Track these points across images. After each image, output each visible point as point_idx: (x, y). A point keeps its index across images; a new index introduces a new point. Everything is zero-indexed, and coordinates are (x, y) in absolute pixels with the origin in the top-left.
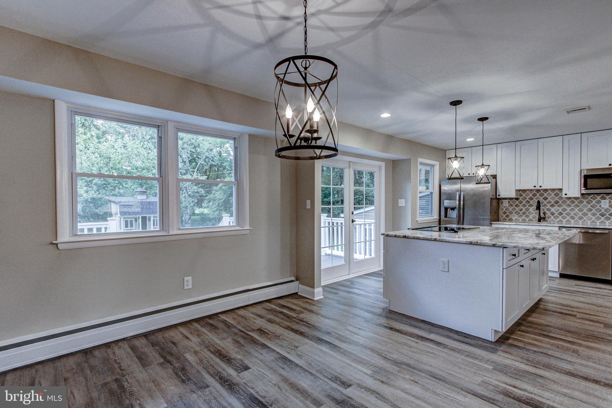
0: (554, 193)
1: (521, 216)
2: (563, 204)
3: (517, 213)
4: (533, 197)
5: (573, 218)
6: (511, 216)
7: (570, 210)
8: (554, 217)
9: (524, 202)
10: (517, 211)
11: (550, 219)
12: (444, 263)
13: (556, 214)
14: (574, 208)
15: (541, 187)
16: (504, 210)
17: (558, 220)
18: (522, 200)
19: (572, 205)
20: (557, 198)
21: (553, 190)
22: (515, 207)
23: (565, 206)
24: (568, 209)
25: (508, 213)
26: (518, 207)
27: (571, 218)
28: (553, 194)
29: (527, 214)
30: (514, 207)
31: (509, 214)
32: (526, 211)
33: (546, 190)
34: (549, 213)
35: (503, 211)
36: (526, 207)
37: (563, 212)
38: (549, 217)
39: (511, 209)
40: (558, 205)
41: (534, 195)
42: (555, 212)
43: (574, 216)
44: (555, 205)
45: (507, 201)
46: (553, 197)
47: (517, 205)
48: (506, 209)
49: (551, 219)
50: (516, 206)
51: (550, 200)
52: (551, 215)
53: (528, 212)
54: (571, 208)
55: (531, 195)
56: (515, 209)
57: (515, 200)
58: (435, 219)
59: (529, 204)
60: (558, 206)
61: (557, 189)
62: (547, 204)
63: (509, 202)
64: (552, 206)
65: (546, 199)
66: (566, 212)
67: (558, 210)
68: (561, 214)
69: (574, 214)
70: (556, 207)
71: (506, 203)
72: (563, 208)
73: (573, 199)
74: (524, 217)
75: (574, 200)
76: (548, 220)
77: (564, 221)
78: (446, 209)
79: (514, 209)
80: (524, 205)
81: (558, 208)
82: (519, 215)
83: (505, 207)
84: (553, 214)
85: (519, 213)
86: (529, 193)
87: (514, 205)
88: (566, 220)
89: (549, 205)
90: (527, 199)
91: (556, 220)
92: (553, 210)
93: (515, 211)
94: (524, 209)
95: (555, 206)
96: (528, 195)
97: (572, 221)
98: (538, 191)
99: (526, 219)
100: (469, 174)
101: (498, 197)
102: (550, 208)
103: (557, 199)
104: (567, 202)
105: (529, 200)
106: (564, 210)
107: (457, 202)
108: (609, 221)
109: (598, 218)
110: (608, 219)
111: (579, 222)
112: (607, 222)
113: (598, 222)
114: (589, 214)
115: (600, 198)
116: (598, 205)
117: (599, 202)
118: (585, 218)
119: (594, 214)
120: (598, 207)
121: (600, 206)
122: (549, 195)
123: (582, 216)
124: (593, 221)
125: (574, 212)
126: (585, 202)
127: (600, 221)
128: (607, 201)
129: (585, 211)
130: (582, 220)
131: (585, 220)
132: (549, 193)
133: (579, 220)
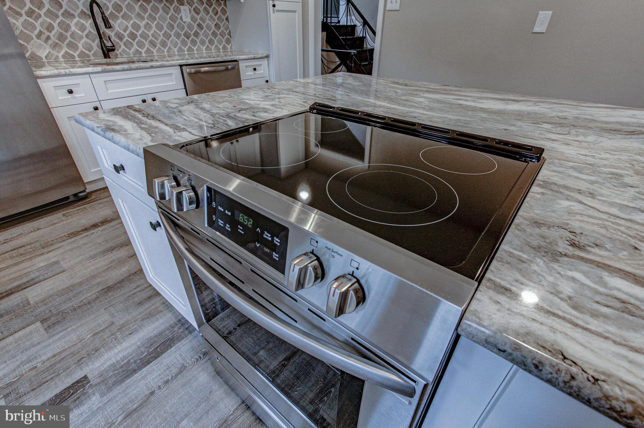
1: (56, 45)
2: (130, 14)
3: (43, 37)
5: (153, 44)
7: (145, 27)
8: (125, 45)
10: (41, 33)
11: (121, 52)
13: (127, 38)
14: (149, 22)
19: (146, 16)
23: (135, 18)
24: (142, 24)
27: (151, 45)
32: (63, 32)
36: (58, 20)
37: (135, 32)
40: (122, 14)
42: (122, 32)
43: (154, 40)
52: (117, 40)
60: (123, 17)
64: (113, 16)
66: (140, 32)
68: (133, 36)
69: (153, 35)
70: (121, 22)
72: (132, 21)
79: (29, 25)
81: (124, 22)
84: (121, 37)
85: (49, 38)
88: (145, 49)
92: (117, 26)
93: (36, 32)
94: (56, 26)
97: (155, 51)
99: (72, 55)
106: (136, 27)
108: (196, 47)
109: (184, 43)
110: (194, 42)
111: (164, 51)
112: (195, 49)
113: (186, 49)
114: (172, 34)
115: (177, 2)
116: (178, 17)
117: (178, 10)
118: (169, 43)
119: (178, 35)
120: (179, 20)
121: (181, 19)
123: (164, 39)
124: (180, 48)
125: (152, 32)
126: (161, 10)
127: (187, 47)
128: (187, 8)
129: (165, 27)
130: (167, 48)
131: (170, 48)
133: (162, 49)
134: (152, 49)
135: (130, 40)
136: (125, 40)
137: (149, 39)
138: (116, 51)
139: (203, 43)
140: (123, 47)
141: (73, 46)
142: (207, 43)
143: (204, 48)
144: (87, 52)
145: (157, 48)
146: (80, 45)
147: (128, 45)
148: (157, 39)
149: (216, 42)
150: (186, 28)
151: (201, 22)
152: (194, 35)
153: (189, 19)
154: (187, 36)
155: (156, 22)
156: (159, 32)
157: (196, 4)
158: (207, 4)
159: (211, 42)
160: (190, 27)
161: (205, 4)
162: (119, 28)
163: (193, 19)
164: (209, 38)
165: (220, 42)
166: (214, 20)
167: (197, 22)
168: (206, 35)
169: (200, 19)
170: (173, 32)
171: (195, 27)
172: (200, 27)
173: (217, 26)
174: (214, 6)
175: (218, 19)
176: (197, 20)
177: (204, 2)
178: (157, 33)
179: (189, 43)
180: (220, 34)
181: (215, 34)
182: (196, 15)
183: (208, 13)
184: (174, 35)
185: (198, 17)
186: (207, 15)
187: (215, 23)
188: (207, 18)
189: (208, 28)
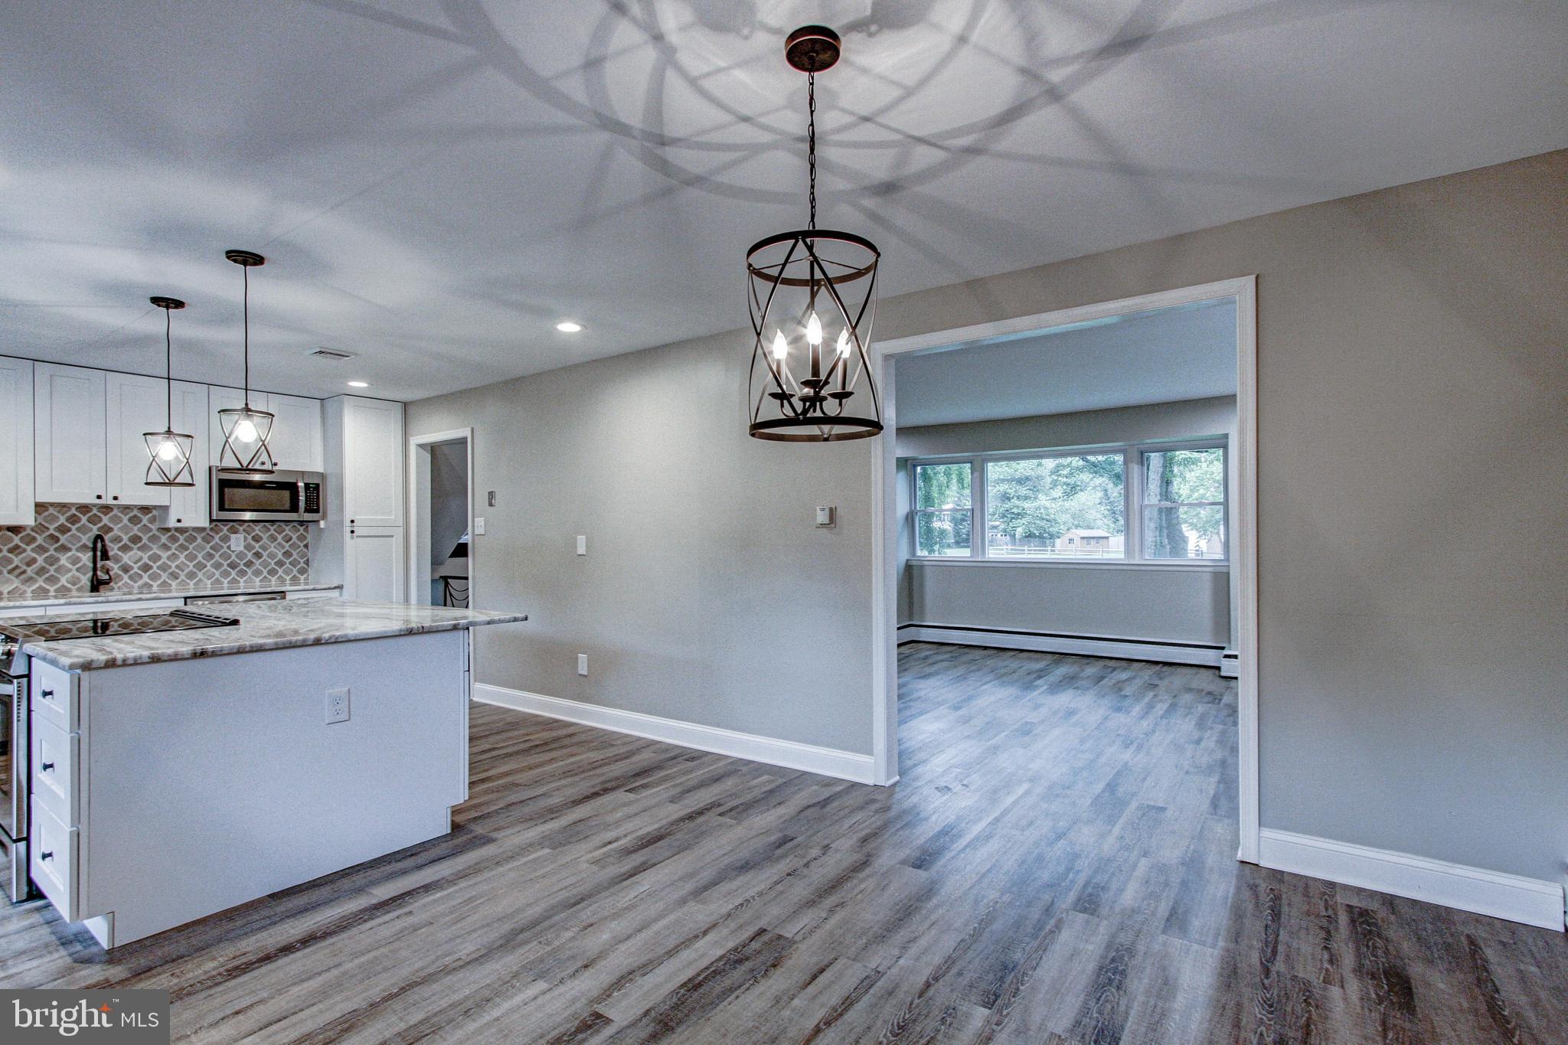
0: (128, 516)
1: (30, 579)
2: (151, 545)
3: (17, 571)
5: (175, 576)
7: (168, 558)
8: (131, 578)
9: (39, 540)
10: (16, 567)
11: (120, 584)
12: (336, 701)
13: (136, 570)
14: (177, 552)
15: (115, 498)
17: (140, 583)
18: (33, 534)
19: (174, 547)
20: (136, 528)
21: (126, 508)
23: (158, 548)
24: (164, 555)
26: (20, 553)
27: (171, 577)
28: (125, 520)
29: (52, 572)
32: (47, 566)
33: (107, 509)
34: (115, 567)
36: (46, 555)
37: (151, 564)
38: (118, 578)
40: (139, 545)
41: (73, 519)
42: (132, 564)
43: (177, 571)
44: (133, 545)
46: (126, 525)
49: (123, 582)
50: (10, 551)
51: (120, 534)
52: (120, 573)
53: (55, 567)
54: (169, 553)
55: (62, 520)
56: (10, 561)
60: (139, 549)
61: (136, 506)
64: (125, 548)
65: (106, 530)
66: (159, 563)
67: (141, 559)
68: (146, 568)
69: (177, 567)
70: (135, 553)
72: (151, 553)
73: (173, 532)
74: (40, 583)
75: (177, 534)
76: (115, 586)
77: (155, 585)
79: (5, 560)
80: (41, 549)
81: (140, 553)
82: (23, 576)
84: (126, 569)
85: (24, 572)
86: (56, 513)
87: (5, 548)
88: (159, 582)
90: (51, 531)
91: (136, 585)
92: (126, 558)
93: (10, 567)
94: (40, 560)
95: (131, 549)
97: (174, 584)
99: (47, 587)
102: (120, 553)
103: (135, 530)
104: (160, 538)
106: (155, 558)
108: (245, 578)
109: (226, 574)
110: (242, 573)
111: (189, 584)
112: (242, 581)
113: (226, 581)
114: (209, 564)
115: (228, 530)
116: (225, 546)
117: (226, 539)
118: (200, 575)
119: (217, 566)
120: (225, 549)
121: (229, 547)
122: (116, 520)
123: (194, 570)
124: (217, 579)
125: (177, 563)
126: (199, 540)
127: (229, 579)
128: (241, 536)
129: (200, 558)
130: (195, 580)
131: (200, 580)
132: (116, 515)
133: (188, 581)
134: (170, 582)
135: (140, 572)
136: (132, 572)
137: (170, 571)
138: (112, 584)
139: (257, 573)
140: (126, 579)
142: (265, 574)
143: (257, 580)
145: (180, 580)
146: (63, 579)
148: (183, 571)
149: (280, 571)
150: (233, 557)
151: (260, 551)
152: (245, 565)
153: (242, 548)
154: (233, 566)
155: (187, 552)
156: (187, 562)
157: (257, 532)
158: (275, 530)
159: (272, 572)
160: (241, 555)
161: (272, 532)
162: (129, 559)
163: (248, 547)
164: (269, 568)
165: (287, 573)
166: (283, 547)
167: (254, 551)
168: (265, 564)
169: (260, 547)
170: (212, 562)
171: (249, 556)
172: (258, 555)
173: (287, 554)
174: (287, 532)
175: (290, 546)
176: (254, 548)
177: (272, 528)
178: (185, 564)
179: (234, 573)
180: (290, 563)
181: (280, 564)
182: (253, 543)
183: (276, 539)
184: (212, 566)
185: (257, 545)
186: (272, 542)
187: (284, 550)
188: (272, 545)
189: (272, 556)
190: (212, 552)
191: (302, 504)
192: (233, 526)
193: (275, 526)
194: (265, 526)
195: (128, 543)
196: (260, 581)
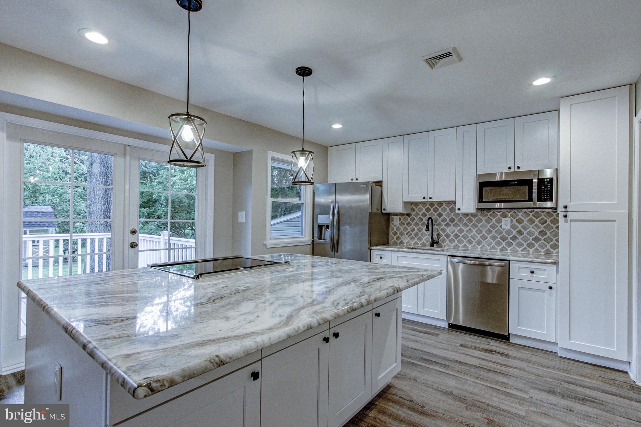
0: (449, 208)
1: (413, 238)
2: (459, 223)
3: (409, 234)
4: (426, 213)
5: (470, 242)
6: (402, 238)
7: (467, 231)
8: (450, 241)
9: (416, 220)
10: (409, 232)
11: (445, 244)
13: (452, 237)
14: (472, 228)
15: (431, 198)
16: (395, 229)
17: (454, 244)
18: (414, 217)
19: (470, 225)
20: (452, 214)
22: (407, 226)
23: (462, 226)
24: (465, 229)
25: (398, 235)
26: (410, 226)
27: (468, 242)
28: (448, 209)
29: (420, 235)
30: (405, 225)
31: (400, 236)
32: (418, 232)
33: (440, 203)
34: (443, 234)
35: (393, 231)
36: (418, 227)
37: (459, 234)
38: (444, 241)
39: (402, 228)
40: (454, 223)
41: (428, 210)
42: (450, 234)
43: (471, 239)
44: (451, 224)
45: (398, 217)
46: (448, 213)
47: (409, 223)
48: (396, 229)
49: (446, 243)
50: (407, 224)
51: (445, 217)
52: (445, 238)
53: (421, 233)
54: (468, 228)
55: (424, 210)
56: (407, 229)
57: (407, 217)
58: (307, 241)
59: (422, 222)
60: (454, 225)
62: (442, 223)
63: (400, 219)
64: (448, 225)
65: (440, 215)
66: (462, 234)
67: (454, 231)
68: (457, 236)
69: (472, 237)
70: (452, 227)
71: (396, 221)
72: (459, 228)
73: (470, 216)
74: (416, 240)
75: (472, 217)
76: (443, 245)
77: (461, 246)
78: (320, 227)
79: (405, 229)
80: (417, 224)
81: (453, 227)
82: (411, 236)
83: (395, 225)
84: (448, 236)
85: (411, 234)
86: (422, 207)
87: (405, 223)
88: (462, 245)
89: (443, 224)
90: (420, 216)
91: (452, 245)
92: (448, 230)
93: (407, 232)
94: (416, 229)
95: (450, 226)
96: (420, 210)
97: (470, 247)
98: (432, 204)
99: (418, 242)
100: (352, 180)
101: (383, 212)
102: (445, 227)
104: (464, 220)
105: (422, 217)
106: (461, 231)
107: (331, 217)
108: (511, 248)
109: (499, 244)
110: (509, 244)
111: (478, 248)
112: (509, 249)
113: (499, 248)
114: (489, 237)
115: (501, 215)
116: (499, 225)
117: (499, 221)
118: (484, 243)
119: (494, 238)
120: (499, 227)
121: (501, 227)
122: (444, 210)
123: (481, 239)
124: (493, 246)
125: (472, 234)
126: (484, 221)
127: (501, 247)
128: (508, 219)
129: (484, 232)
130: (481, 246)
131: (484, 246)
132: (444, 207)
133: (477, 246)
134: (468, 245)
135: (454, 238)
136: (450, 238)
137: (468, 239)
138: (441, 244)
139: (520, 245)
140: (448, 241)
141: (420, 239)
142: (525, 245)
143: (520, 250)
144: (426, 242)
145: (473, 245)
146: (424, 239)
147: (451, 241)
148: (474, 239)
149: (537, 246)
150: (504, 233)
151: (522, 230)
152: (511, 238)
153: (509, 227)
154: (503, 239)
155: (477, 228)
156: (477, 235)
157: (520, 216)
158: (533, 215)
159: (530, 245)
160: (508, 232)
161: (531, 216)
162: (449, 231)
163: (514, 227)
164: (528, 242)
165: (542, 247)
166: (539, 228)
167: (518, 229)
168: (526, 240)
169: (522, 227)
170: (491, 235)
171: (514, 233)
172: (520, 232)
173: (542, 233)
174: (542, 216)
175: (544, 227)
176: (518, 227)
177: (531, 214)
178: (476, 235)
179: (504, 244)
180: (544, 240)
181: (537, 240)
182: (517, 224)
183: (533, 222)
184: (490, 237)
185: (520, 226)
186: (531, 224)
187: (540, 230)
188: (531, 226)
189: (530, 233)
190: (491, 229)
191: (535, 195)
192: (504, 212)
193: (533, 213)
194: (525, 212)
195: (449, 222)
196: (521, 251)
